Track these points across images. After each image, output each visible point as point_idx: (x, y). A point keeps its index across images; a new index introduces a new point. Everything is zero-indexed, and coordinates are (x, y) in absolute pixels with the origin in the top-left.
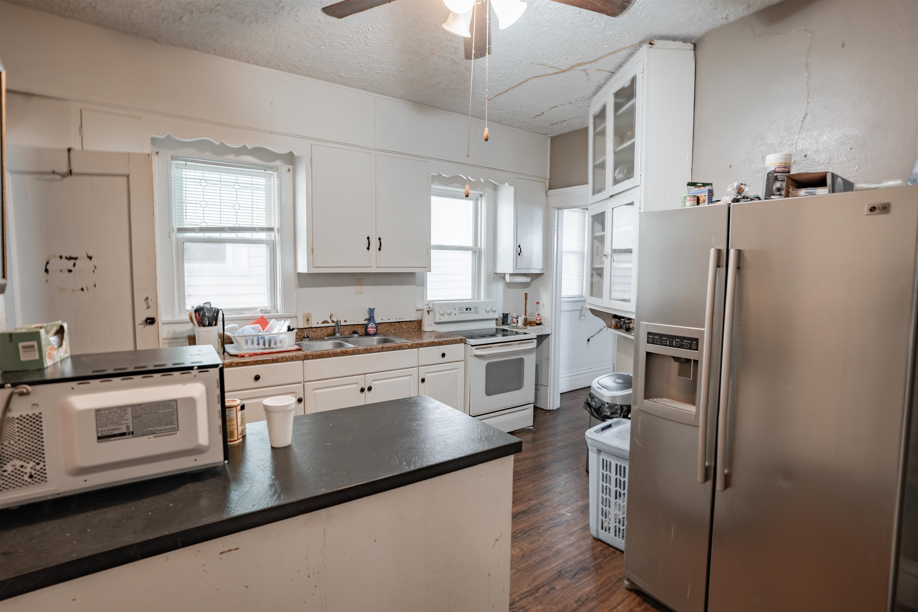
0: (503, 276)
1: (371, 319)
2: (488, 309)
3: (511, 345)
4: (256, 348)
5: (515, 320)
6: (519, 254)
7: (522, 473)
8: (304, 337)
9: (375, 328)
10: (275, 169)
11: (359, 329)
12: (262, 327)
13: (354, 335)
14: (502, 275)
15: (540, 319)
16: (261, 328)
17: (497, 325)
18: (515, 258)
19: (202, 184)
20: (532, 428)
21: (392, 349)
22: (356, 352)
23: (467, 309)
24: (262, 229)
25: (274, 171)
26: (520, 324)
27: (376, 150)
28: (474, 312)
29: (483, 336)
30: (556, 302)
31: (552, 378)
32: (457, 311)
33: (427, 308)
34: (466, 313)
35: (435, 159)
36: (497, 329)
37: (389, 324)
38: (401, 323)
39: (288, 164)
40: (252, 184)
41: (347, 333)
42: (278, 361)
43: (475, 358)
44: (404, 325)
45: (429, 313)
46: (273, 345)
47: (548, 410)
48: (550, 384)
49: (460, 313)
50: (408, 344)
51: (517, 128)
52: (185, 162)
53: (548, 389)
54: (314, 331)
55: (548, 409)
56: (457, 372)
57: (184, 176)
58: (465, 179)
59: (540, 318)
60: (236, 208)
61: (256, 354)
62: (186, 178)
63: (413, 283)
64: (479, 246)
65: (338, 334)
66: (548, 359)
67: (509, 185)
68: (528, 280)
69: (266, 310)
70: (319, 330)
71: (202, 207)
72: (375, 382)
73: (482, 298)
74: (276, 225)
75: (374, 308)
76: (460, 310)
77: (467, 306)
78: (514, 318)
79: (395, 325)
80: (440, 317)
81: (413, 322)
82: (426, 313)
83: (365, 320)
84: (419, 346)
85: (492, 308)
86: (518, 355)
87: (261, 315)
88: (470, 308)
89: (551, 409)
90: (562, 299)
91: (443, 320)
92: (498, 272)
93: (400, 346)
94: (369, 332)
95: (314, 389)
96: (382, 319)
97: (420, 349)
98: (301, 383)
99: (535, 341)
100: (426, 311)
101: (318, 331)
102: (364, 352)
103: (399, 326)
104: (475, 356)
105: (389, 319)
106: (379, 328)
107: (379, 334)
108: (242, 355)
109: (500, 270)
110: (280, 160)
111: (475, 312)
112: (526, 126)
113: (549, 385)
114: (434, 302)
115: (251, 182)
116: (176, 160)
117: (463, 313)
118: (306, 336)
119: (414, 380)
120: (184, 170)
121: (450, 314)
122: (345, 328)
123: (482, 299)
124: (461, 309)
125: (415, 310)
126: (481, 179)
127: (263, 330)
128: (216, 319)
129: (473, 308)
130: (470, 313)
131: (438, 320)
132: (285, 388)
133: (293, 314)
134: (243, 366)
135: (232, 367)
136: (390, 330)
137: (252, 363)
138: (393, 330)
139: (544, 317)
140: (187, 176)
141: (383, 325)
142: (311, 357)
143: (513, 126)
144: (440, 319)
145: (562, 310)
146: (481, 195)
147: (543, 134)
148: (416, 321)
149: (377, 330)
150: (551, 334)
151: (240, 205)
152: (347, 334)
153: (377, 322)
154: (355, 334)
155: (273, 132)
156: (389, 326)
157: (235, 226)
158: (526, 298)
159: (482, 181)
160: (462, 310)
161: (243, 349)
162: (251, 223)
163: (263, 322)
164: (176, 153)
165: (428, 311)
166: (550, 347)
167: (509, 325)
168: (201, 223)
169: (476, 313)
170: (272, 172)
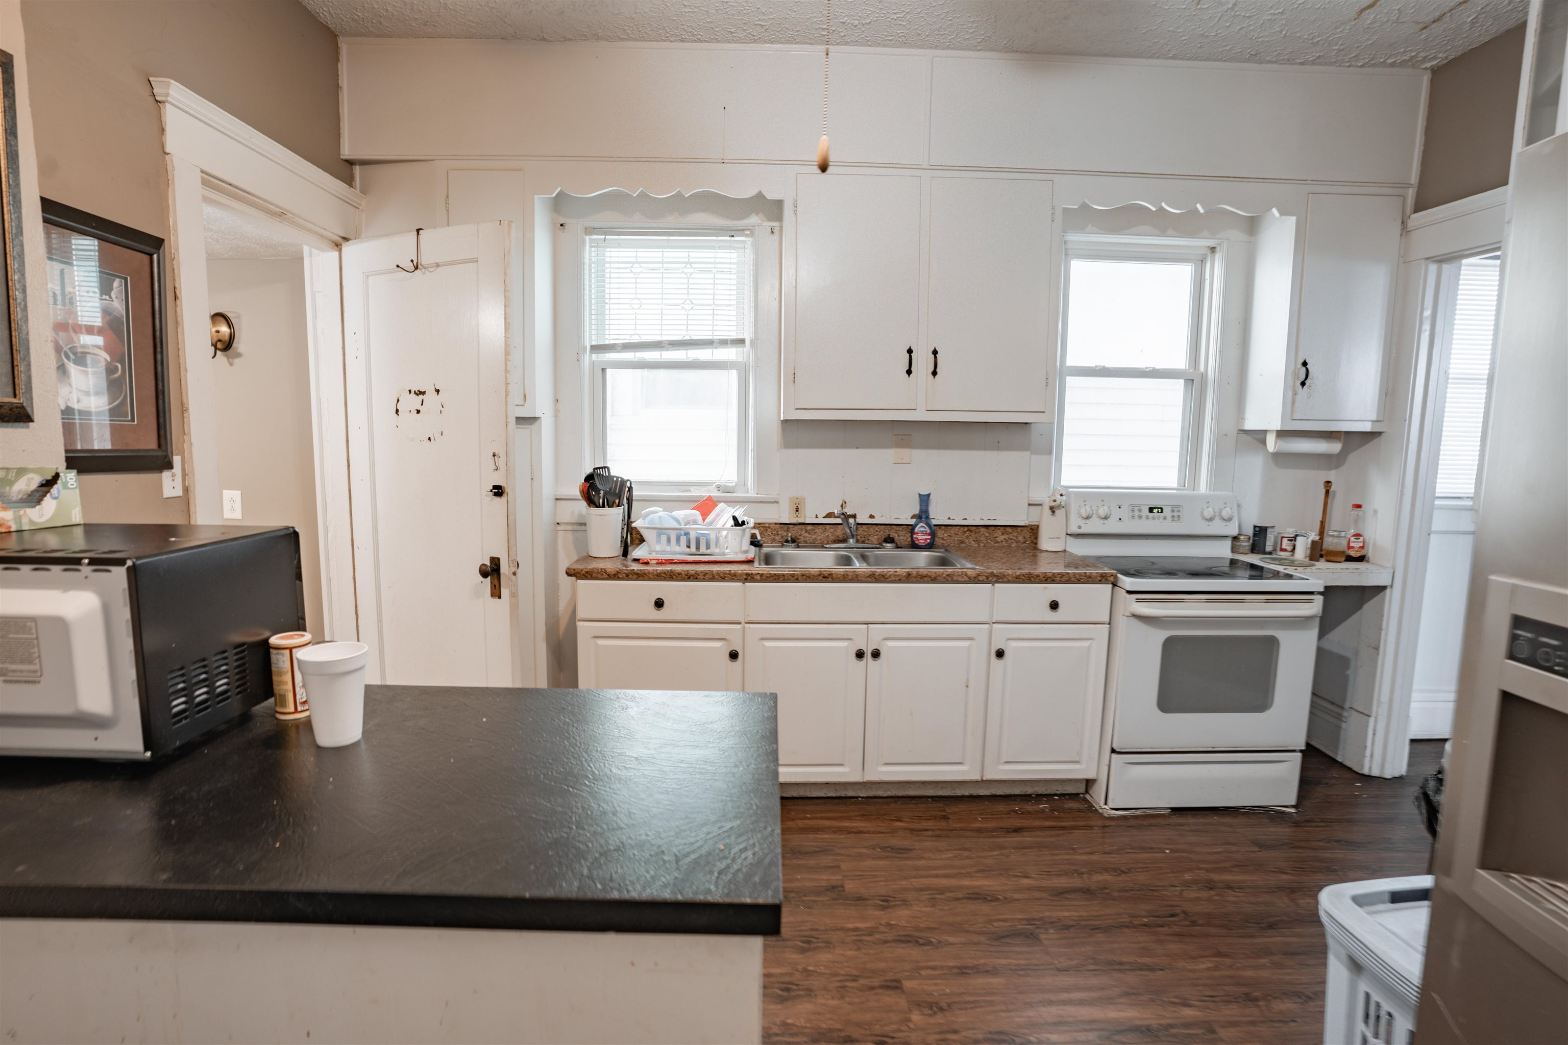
0: (1259, 436)
1: (923, 515)
2: (1208, 513)
3: (1242, 601)
4: (677, 551)
5: (1286, 544)
6: (1303, 384)
7: (1200, 922)
8: (787, 541)
9: (929, 534)
10: (748, 232)
11: (901, 533)
12: (702, 515)
13: (884, 544)
14: (1261, 436)
15: (1362, 547)
16: (700, 518)
17: (1234, 550)
18: (1290, 394)
19: (634, 270)
20: (1293, 810)
21: (929, 579)
22: (850, 578)
23: (1151, 510)
24: (724, 343)
25: (746, 236)
26: (1301, 552)
27: (932, 168)
28: (1169, 518)
29: (1170, 573)
30: (1413, 505)
31: (1385, 697)
32: (1125, 513)
33: (1050, 501)
34: (1147, 518)
35: (1073, 172)
36: (1233, 562)
37: (966, 530)
38: (992, 528)
39: (770, 220)
40: (715, 263)
41: (874, 539)
42: (697, 578)
43: (1134, 621)
44: (1000, 534)
45: (1053, 512)
46: (703, 549)
47: (1363, 775)
48: (1377, 712)
49: (1133, 517)
50: (969, 572)
51: (1313, 63)
52: (604, 237)
53: (1368, 722)
54: (811, 530)
55: (1366, 771)
56: (1089, 648)
57: (608, 259)
58: (1154, 209)
59: (1361, 545)
60: (686, 307)
61: (671, 562)
62: (610, 262)
63: (1025, 447)
64: (1202, 368)
65: (851, 540)
66: (1377, 648)
67: (1282, 213)
68: (1335, 447)
69: (726, 487)
70: (819, 530)
71: (633, 309)
72: (890, 644)
73: (1203, 487)
74: (748, 335)
75: (929, 495)
76: (1133, 511)
77: (1153, 503)
78: (1285, 540)
79: (979, 532)
80: (1081, 522)
81: (1020, 528)
82: (1047, 511)
83: (912, 518)
84: (994, 579)
85: (1220, 512)
86: (1262, 628)
87: (708, 495)
88: (1162, 508)
89: (1375, 772)
90: (1437, 502)
91: (1086, 529)
92: (1246, 428)
93: (948, 575)
94: (917, 542)
95: (762, 639)
96: (949, 518)
97: (997, 585)
98: (740, 623)
99: (1320, 599)
100: (1049, 508)
101: (817, 530)
102: (869, 579)
103: (987, 535)
104: (1134, 616)
105: (966, 519)
106: (940, 533)
107: (938, 547)
108: (645, 561)
109: (1252, 423)
110: (757, 214)
111: (1173, 517)
112: (1339, 50)
113: (1374, 714)
114: (1071, 490)
115: (713, 260)
116: (591, 234)
117: (1140, 517)
118: (789, 539)
119: (981, 652)
120: (608, 250)
121: (1106, 518)
122: (872, 529)
123: (1201, 489)
124: (1136, 509)
125: (1027, 504)
126: (1199, 206)
127: (704, 520)
128: (620, 496)
129: (1170, 508)
130: (1159, 518)
131: (1074, 529)
132: (708, 629)
133: (773, 496)
134: (637, 579)
135: (619, 579)
136: (967, 541)
137: (651, 576)
138: (973, 542)
139: (1375, 544)
140: (613, 260)
141: (953, 531)
142: (758, 577)
143: (1298, 61)
144: (1080, 527)
145: (1435, 527)
146: (1213, 249)
147: (1403, 64)
148: (1027, 526)
149: (933, 539)
150: (1392, 586)
151: (693, 301)
152: (875, 541)
153: (934, 522)
154: (889, 543)
155: (724, 161)
156: (965, 532)
157: (685, 338)
158: (1327, 492)
159: (1202, 211)
160: (1140, 511)
161: (653, 551)
162: (711, 333)
163: (706, 506)
164: (592, 222)
165: (1051, 508)
166: (1385, 618)
167: (1270, 553)
168: (632, 335)
169: (1176, 519)
170: (743, 238)
